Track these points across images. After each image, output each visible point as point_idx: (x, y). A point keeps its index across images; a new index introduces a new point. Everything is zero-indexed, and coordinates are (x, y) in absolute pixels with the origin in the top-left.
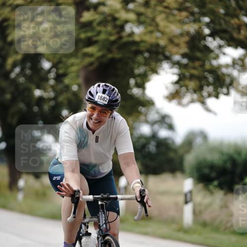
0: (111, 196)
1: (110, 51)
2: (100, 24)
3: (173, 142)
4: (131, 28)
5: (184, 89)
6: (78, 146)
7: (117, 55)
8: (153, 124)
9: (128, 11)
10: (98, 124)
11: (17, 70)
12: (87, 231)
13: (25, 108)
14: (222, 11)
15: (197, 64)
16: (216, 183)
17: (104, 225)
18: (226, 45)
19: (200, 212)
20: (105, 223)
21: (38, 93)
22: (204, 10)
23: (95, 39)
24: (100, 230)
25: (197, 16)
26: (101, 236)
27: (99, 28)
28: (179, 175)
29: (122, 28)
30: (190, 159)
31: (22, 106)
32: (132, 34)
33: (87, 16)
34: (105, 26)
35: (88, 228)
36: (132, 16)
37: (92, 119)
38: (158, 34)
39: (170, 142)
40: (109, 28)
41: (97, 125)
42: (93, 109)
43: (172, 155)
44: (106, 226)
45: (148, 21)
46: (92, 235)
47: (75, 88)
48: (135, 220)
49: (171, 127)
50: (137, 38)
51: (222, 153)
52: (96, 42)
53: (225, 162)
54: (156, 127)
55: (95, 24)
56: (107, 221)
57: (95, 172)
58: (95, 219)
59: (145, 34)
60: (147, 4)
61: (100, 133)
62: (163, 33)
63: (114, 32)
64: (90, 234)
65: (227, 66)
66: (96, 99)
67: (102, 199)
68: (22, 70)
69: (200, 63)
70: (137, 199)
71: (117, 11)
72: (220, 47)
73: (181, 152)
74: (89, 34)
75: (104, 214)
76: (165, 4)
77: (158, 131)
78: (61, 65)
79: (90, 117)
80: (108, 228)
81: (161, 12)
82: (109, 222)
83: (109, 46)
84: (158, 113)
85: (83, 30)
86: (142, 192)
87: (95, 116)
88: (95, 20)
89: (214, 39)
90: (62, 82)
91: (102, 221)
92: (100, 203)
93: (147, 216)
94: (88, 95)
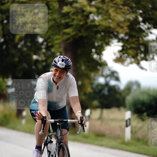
0: (64, 120)
1: (80, 31)
2: (74, 14)
3: (119, 88)
4: (93, 17)
5: (126, 55)
7: (85, 34)
8: (106, 77)
9: (91, 6)
11: (22, 43)
13: (27, 67)
14: (150, 6)
16: (145, 114)
18: (152, 28)
19: (136, 132)
20: (60, 136)
21: (35, 57)
22: (139, 6)
23: (70, 24)
24: (58, 139)
25: (134, 9)
26: (58, 143)
27: (73, 17)
28: (122, 109)
29: (88, 17)
30: (129, 99)
31: (25, 65)
32: (94, 20)
33: (66, 9)
34: (77, 16)
35: (51, 139)
36: (94, 9)
38: (110, 21)
39: (117, 88)
40: (80, 17)
41: (58, 79)
42: (56, 70)
43: (118, 96)
44: (61, 137)
45: (104, 12)
46: (53, 142)
50: (97, 23)
51: (149, 95)
52: (71, 26)
53: (151, 101)
54: (108, 79)
56: (62, 135)
57: (55, 106)
58: (55, 133)
59: (102, 20)
61: (60, 84)
62: (113, 20)
63: (82, 19)
64: (52, 142)
65: (153, 41)
66: (58, 65)
67: (59, 122)
68: (25, 43)
69: (136, 39)
70: (78, 122)
71: (84, 6)
72: (149, 28)
73: (123, 94)
74: (67, 21)
75: (60, 130)
76: (114, 2)
77: (109, 81)
78: (49, 40)
79: (55, 75)
80: (62, 138)
81: (112, 7)
83: (79, 28)
84: (109, 70)
85: (63, 18)
86: (81, 118)
87: (57, 74)
88: (71, 12)
89: (145, 24)
90: (50, 50)
91: (59, 134)
92: (58, 124)
93: (84, 132)
94: (54, 63)
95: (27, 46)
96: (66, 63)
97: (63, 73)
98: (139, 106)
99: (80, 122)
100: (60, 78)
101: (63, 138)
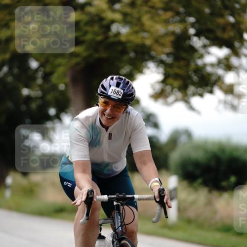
0: (127, 196)
1: (96, 51)
4: (118, 28)
5: (169, 88)
6: (89, 145)
9: (114, 11)
10: (112, 120)
11: (5, 69)
12: (100, 234)
14: (207, 11)
15: (182, 63)
17: (120, 227)
20: (121, 226)
21: (25, 92)
22: (190, 10)
23: (82, 39)
24: (116, 232)
25: (182, 16)
26: (116, 240)
27: (85, 28)
29: (108, 28)
31: (10, 105)
32: (118, 34)
35: (101, 230)
36: (118, 16)
37: (104, 115)
40: (96, 28)
41: (110, 121)
42: (106, 103)
44: (122, 229)
46: (106, 239)
47: (62, 87)
48: (154, 222)
49: (156, 126)
50: (123, 39)
55: (82, 24)
56: (123, 224)
58: (110, 221)
59: (131, 34)
60: (133, 4)
61: (113, 129)
63: (100, 32)
64: (102, 237)
65: (212, 65)
67: (118, 200)
68: (10, 69)
70: (155, 199)
72: (205, 46)
75: (120, 215)
79: (103, 113)
80: (124, 231)
81: (147, 12)
82: (125, 225)
83: (95, 46)
86: (161, 192)
87: (108, 111)
89: (200, 39)
91: (118, 223)
92: (115, 203)
93: (167, 217)
94: (100, 89)
95: (12, 75)
96: (124, 90)
97: (120, 108)
98: (190, 168)
99: (158, 200)
100: (113, 118)
101: (126, 231)
